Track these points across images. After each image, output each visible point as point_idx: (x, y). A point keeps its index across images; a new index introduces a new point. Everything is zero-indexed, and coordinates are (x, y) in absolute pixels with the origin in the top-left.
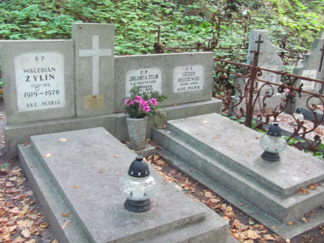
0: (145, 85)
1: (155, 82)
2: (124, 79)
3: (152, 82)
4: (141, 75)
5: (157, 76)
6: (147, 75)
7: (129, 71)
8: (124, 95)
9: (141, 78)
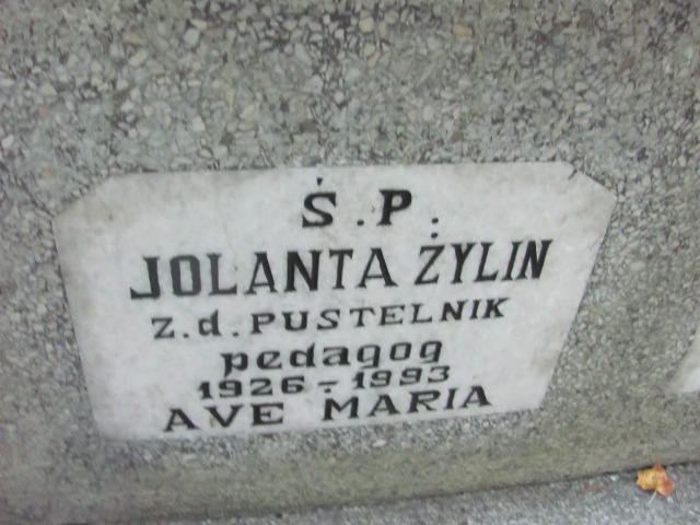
0: (348, 336)
1: (493, 308)
2: (56, 271)
3: (451, 312)
4: (306, 242)
5: (534, 258)
6: (403, 241)
7: (109, 190)
8: (85, 418)
9: (302, 269)
